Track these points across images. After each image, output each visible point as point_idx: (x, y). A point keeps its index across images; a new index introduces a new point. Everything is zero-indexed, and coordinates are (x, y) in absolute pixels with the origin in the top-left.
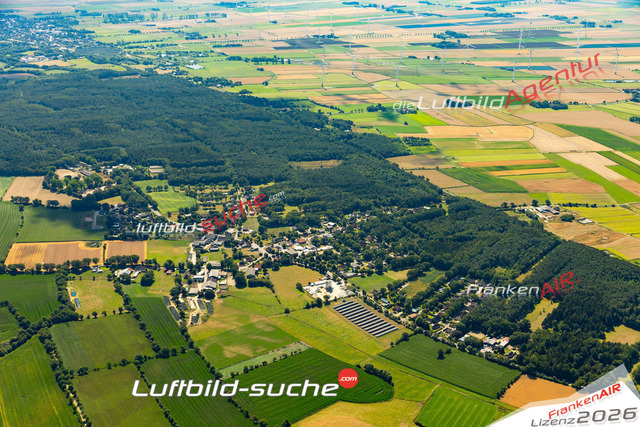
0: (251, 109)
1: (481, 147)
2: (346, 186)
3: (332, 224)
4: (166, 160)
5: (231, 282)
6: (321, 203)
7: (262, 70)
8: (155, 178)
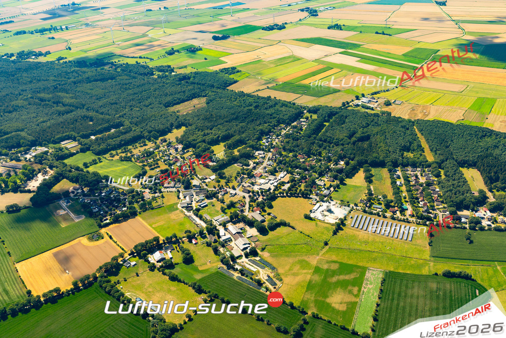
0: (90, 72)
1: (272, 65)
2: (236, 118)
3: (262, 152)
4: (73, 133)
5: (253, 232)
6: (237, 137)
7: (53, 38)
8: (77, 152)
